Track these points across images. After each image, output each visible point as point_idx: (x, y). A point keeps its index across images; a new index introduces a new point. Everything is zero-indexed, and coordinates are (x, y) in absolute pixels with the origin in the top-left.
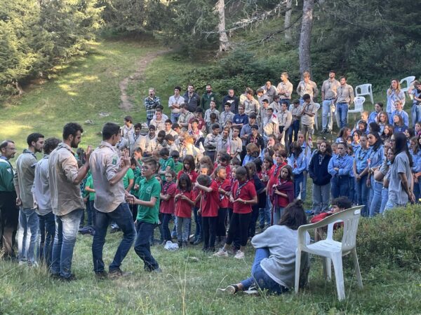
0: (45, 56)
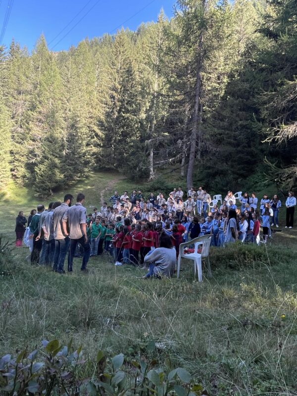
0: (66, 177)
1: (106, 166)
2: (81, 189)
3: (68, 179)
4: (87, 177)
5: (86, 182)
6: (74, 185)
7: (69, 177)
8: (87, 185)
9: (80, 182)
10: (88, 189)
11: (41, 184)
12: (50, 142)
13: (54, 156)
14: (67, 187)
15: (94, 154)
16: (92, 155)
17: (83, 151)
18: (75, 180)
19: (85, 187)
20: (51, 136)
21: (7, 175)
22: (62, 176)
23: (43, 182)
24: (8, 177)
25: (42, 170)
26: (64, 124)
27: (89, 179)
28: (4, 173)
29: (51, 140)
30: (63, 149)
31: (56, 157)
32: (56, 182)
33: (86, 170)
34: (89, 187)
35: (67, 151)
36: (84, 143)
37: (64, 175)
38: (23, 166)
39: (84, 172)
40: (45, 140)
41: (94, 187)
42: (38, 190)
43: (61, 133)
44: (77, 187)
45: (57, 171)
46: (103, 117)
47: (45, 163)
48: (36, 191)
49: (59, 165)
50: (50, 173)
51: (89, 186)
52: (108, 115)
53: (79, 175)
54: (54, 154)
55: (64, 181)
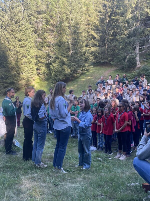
1: (102, 61)
2: (83, 79)
3: (73, 73)
4: (87, 70)
5: (87, 74)
6: (78, 77)
7: (75, 71)
8: (87, 76)
9: (82, 74)
10: (89, 79)
11: (55, 78)
12: (60, 46)
13: (62, 56)
14: (73, 79)
15: (92, 52)
16: (91, 53)
17: (84, 51)
18: (78, 73)
19: (86, 78)
20: (60, 42)
21: (34, 73)
22: (69, 71)
23: (56, 76)
24: (35, 74)
25: (55, 67)
26: (69, 31)
27: (89, 72)
28: (32, 71)
29: (60, 44)
30: (69, 50)
31: (64, 57)
32: (65, 76)
33: (86, 65)
34: (89, 78)
35: (72, 51)
36: (84, 44)
37: (71, 70)
38: (44, 66)
39: (85, 67)
40: (56, 45)
41: (92, 77)
42: (53, 82)
43: (66, 38)
44: (80, 78)
45: (65, 67)
46: (97, 23)
47: (57, 62)
48: (52, 83)
49: (66, 63)
50: (60, 69)
51: (89, 76)
52: (102, 20)
53: (81, 69)
54: (63, 54)
55: (71, 74)
